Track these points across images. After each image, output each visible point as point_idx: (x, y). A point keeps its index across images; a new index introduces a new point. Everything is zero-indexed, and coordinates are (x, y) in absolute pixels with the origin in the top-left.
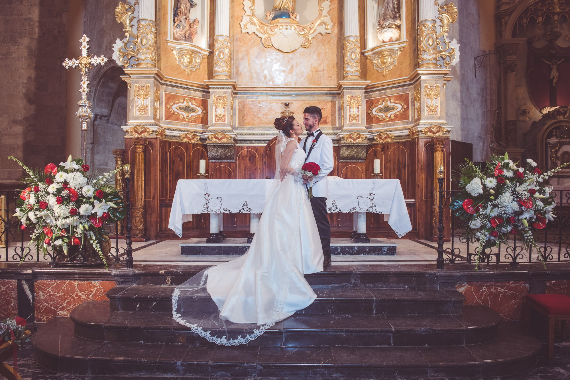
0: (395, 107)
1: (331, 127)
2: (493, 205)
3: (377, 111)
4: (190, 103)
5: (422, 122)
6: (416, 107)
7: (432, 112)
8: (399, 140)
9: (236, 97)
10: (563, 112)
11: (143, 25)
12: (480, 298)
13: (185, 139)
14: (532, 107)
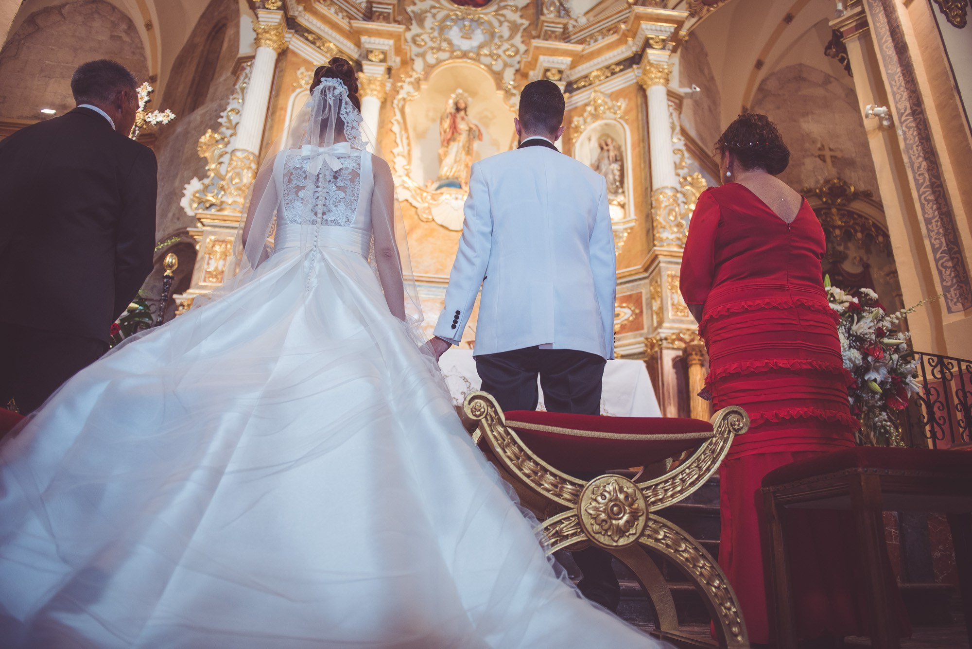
0: (620, 312)
6: (654, 309)
7: (681, 313)
11: (238, 158)
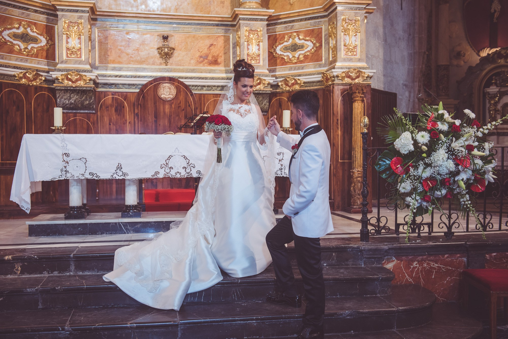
0: (305, 45)
1: (223, 68)
2: (425, 164)
3: (282, 50)
4: (29, 30)
5: (338, 64)
6: (330, 45)
7: (351, 52)
8: (310, 87)
9: (94, 25)
10: (504, 54)
12: (411, 276)
13: (23, 80)
14: (468, 47)
